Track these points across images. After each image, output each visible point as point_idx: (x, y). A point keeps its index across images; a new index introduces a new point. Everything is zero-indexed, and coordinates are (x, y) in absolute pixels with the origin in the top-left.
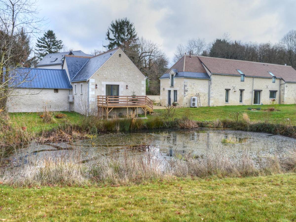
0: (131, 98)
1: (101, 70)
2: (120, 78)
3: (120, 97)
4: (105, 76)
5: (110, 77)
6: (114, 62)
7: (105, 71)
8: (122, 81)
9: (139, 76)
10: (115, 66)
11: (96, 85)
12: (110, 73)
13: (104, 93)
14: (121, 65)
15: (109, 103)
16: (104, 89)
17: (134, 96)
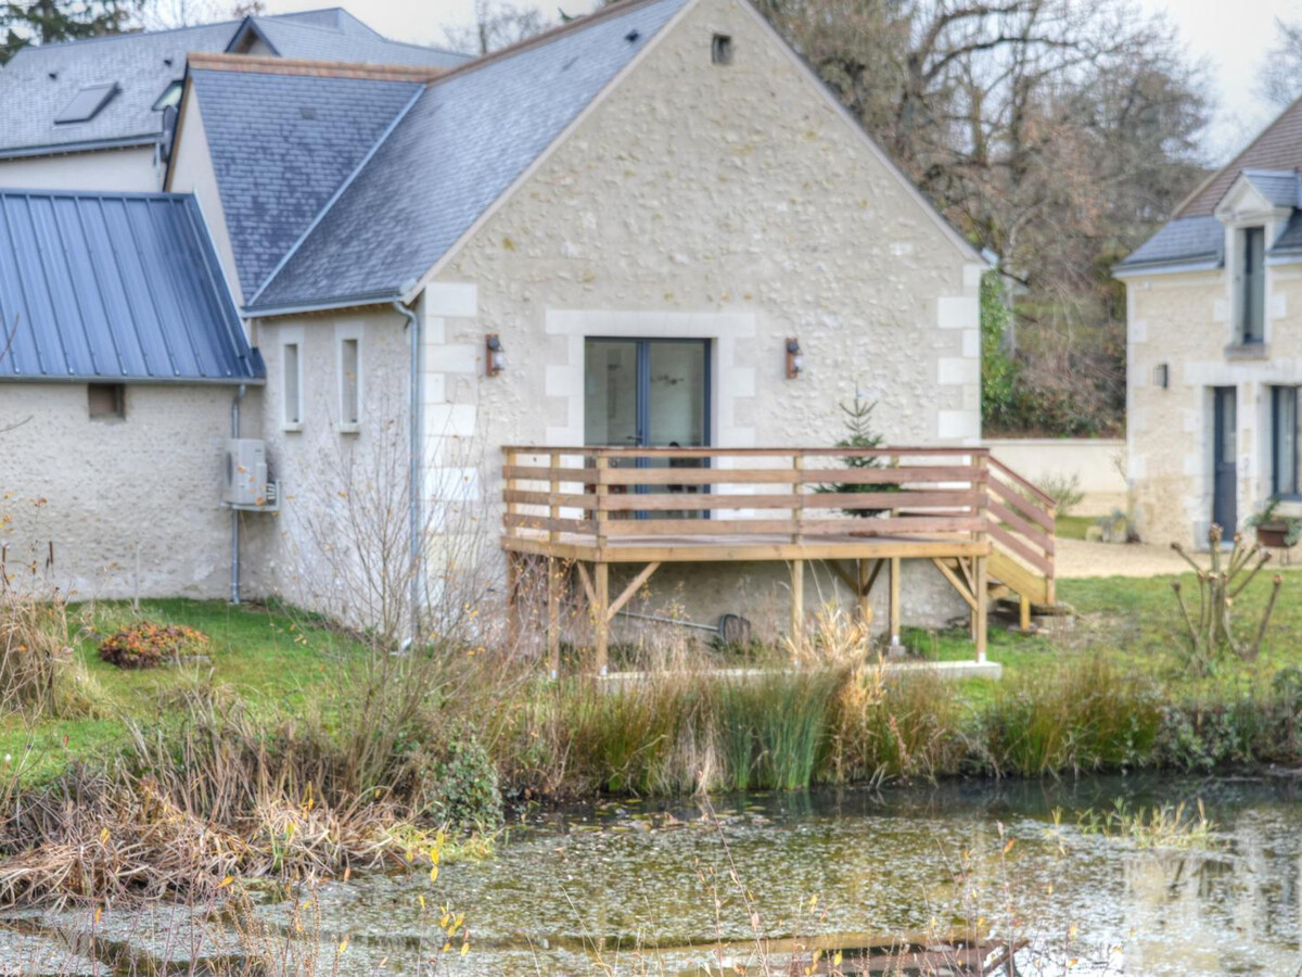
0: (837, 463)
1: (534, 196)
2: (721, 266)
3: (723, 463)
4: (572, 249)
5: (623, 263)
6: (662, 110)
7: (573, 202)
8: (748, 297)
9: (909, 248)
10: (670, 153)
11: (492, 346)
12: (626, 225)
13: (565, 425)
14: (732, 137)
15: (616, 515)
16: (567, 381)
17: (860, 449)
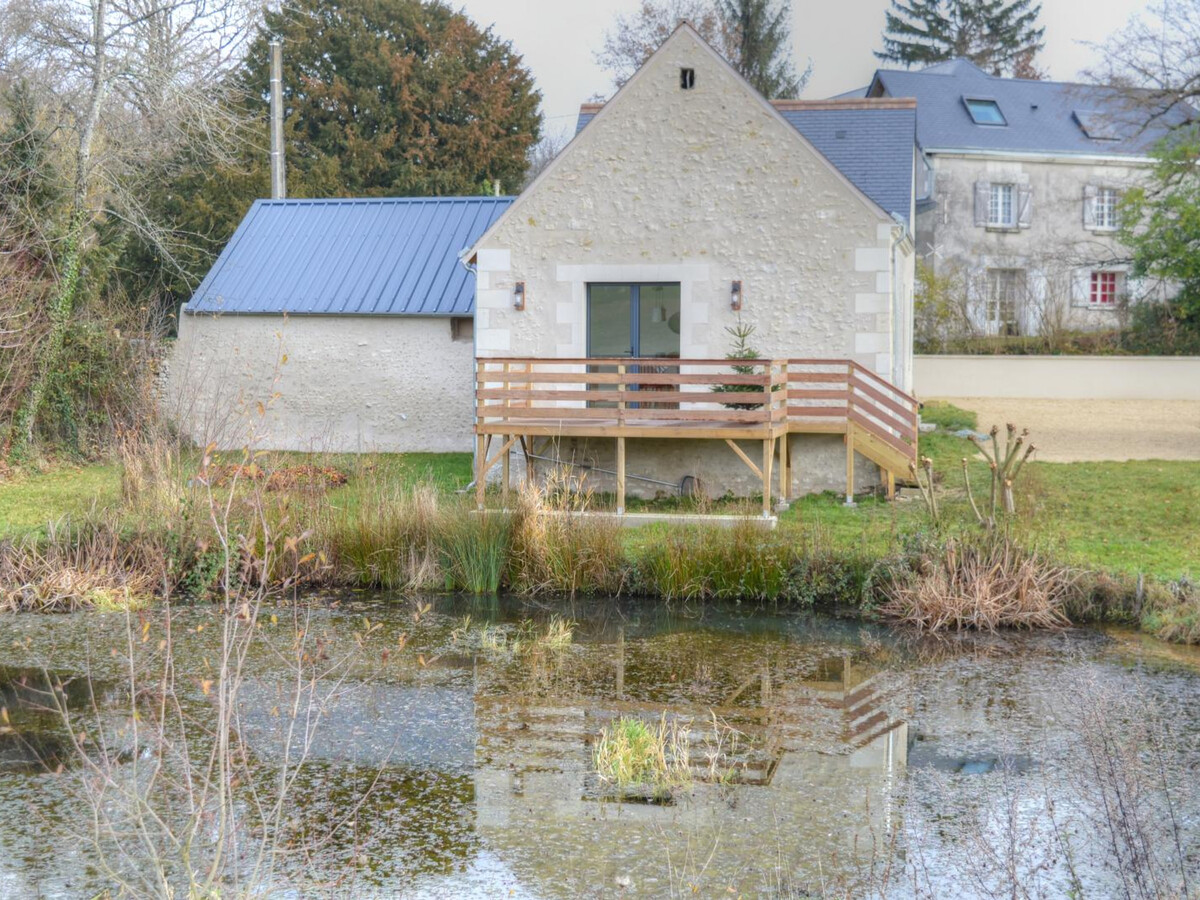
1: (549, 189)
2: (683, 231)
3: (685, 369)
4: (576, 223)
5: (612, 232)
6: (641, 124)
7: (578, 192)
8: (703, 253)
9: (832, 213)
10: (646, 154)
11: (519, 289)
12: (614, 205)
13: (570, 343)
14: (692, 140)
16: (573, 314)
